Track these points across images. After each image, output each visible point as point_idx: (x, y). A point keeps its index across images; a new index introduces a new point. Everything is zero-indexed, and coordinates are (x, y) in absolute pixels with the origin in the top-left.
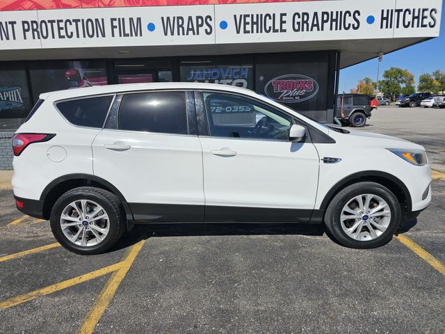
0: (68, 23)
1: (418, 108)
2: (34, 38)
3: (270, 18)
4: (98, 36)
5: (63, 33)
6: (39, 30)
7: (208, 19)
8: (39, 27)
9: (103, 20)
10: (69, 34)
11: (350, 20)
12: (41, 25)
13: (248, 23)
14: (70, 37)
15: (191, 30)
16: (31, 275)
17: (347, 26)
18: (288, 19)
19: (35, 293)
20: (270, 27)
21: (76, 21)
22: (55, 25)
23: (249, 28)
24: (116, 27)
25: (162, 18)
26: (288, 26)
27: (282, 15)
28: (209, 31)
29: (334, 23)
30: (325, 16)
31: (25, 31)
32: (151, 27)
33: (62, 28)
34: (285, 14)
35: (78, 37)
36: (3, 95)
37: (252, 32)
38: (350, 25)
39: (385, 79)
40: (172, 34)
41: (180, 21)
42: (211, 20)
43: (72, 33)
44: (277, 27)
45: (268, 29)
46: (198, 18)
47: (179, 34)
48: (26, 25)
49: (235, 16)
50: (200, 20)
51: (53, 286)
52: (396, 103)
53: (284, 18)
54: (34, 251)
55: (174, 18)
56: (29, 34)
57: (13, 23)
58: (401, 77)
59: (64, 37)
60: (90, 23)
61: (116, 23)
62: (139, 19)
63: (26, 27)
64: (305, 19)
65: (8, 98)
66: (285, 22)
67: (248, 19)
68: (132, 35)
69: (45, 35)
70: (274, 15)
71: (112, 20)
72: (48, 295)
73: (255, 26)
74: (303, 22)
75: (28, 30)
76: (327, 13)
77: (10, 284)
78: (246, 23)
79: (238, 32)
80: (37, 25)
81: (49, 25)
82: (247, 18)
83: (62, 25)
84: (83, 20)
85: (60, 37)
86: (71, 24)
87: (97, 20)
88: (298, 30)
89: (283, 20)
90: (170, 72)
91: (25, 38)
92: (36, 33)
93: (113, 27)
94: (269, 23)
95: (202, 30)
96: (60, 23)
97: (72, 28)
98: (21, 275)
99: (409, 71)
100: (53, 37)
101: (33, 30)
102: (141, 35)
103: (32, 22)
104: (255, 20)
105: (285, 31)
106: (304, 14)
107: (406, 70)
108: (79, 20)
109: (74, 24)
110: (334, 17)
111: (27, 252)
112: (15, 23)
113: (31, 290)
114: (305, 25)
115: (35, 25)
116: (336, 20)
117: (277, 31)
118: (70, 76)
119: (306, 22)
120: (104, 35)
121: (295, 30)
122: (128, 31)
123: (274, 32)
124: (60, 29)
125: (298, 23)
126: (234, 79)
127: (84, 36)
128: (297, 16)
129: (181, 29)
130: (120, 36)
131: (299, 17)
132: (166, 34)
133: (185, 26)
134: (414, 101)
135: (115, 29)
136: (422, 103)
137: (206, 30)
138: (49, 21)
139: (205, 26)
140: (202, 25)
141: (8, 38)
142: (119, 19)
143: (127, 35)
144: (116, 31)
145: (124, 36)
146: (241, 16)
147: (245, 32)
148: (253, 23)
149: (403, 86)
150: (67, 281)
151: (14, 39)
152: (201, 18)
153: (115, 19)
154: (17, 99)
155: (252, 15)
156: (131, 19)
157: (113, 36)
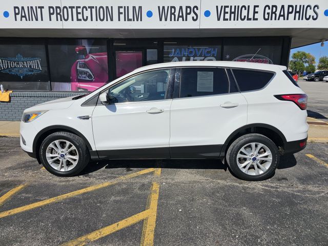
0: (85, 9)
1: (321, 82)
2: (57, 20)
3: (245, 9)
4: (107, 20)
5: (80, 17)
6: (61, 14)
7: (195, 9)
8: (62, 11)
9: (112, 7)
10: (85, 18)
11: (310, 12)
12: (63, 10)
13: (227, 13)
14: (86, 20)
15: (181, 17)
16: (75, 219)
17: (308, 17)
18: (260, 10)
19: (83, 238)
20: (245, 16)
21: (91, 8)
22: (74, 10)
23: (227, 16)
24: (122, 13)
25: (159, 7)
26: (259, 16)
27: (255, 7)
28: (195, 18)
29: (297, 14)
30: (291, 9)
31: (50, 14)
32: (150, 14)
33: (80, 13)
34: (258, 6)
35: (92, 20)
36: (27, 63)
37: (230, 20)
38: (310, 16)
39: (293, 60)
40: (166, 20)
41: (173, 9)
42: (197, 9)
43: (87, 17)
44: (251, 16)
45: (243, 18)
46: (187, 7)
47: (171, 20)
48: (51, 10)
49: (217, 7)
50: (189, 9)
51: (97, 232)
52: (304, 78)
53: (257, 9)
54: (70, 195)
55: (168, 7)
56: (54, 17)
57: (41, 8)
58: (305, 58)
59: (80, 20)
60: (101, 9)
61: (122, 10)
62: (140, 8)
63: (52, 12)
64: (274, 10)
65: (30, 66)
66: (257, 12)
67: (228, 10)
68: (134, 20)
69: (66, 18)
70: (249, 6)
71: (119, 8)
72: (95, 242)
73: (233, 15)
74: (272, 13)
75: (53, 14)
76: (292, 6)
77: (59, 228)
78: (225, 13)
79: (219, 19)
80: (60, 10)
81: (70, 10)
82: (226, 8)
83: (80, 10)
84: (96, 7)
85: (78, 20)
86: (87, 10)
87: (107, 7)
88: (268, 19)
89: (256, 11)
90: (156, 50)
91: (50, 20)
92: (59, 16)
93: (120, 13)
94: (244, 13)
95: (190, 17)
96: (78, 9)
97: (87, 13)
98: (66, 219)
99: (311, 54)
100: (73, 20)
101: (57, 14)
102: (141, 20)
103: (57, 7)
104: (233, 10)
105: (257, 19)
106: (273, 6)
107: (309, 54)
108: (93, 7)
109: (89, 10)
110: (298, 10)
111: (65, 196)
112: (43, 7)
113: (80, 235)
114: (274, 15)
115: (58, 10)
116: (299, 12)
117: (250, 19)
118: (79, 51)
119: (275, 13)
120: (112, 20)
121: (265, 19)
122: (131, 17)
123: (247, 20)
124: (78, 13)
125: (268, 14)
126: (205, 57)
127: (97, 20)
128: (267, 8)
129: (173, 16)
130: (125, 20)
131: (269, 9)
132: (161, 20)
133: (177, 14)
134: (318, 77)
135: (121, 15)
136: (324, 79)
137: (193, 17)
138: (70, 7)
139: (192, 14)
140: (190, 13)
141: (37, 20)
142: (125, 7)
143: (131, 20)
144: (122, 16)
145: (128, 20)
146: (222, 7)
147: (225, 19)
148: (231, 13)
149: (306, 65)
150: (108, 227)
151: (42, 20)
152: (190, 7)
153: (122, 7)
154: (38, 67)
155: (231, 7)
156: (134, 8)
157: (119, 20)
